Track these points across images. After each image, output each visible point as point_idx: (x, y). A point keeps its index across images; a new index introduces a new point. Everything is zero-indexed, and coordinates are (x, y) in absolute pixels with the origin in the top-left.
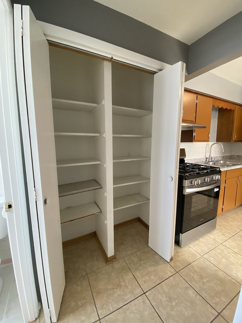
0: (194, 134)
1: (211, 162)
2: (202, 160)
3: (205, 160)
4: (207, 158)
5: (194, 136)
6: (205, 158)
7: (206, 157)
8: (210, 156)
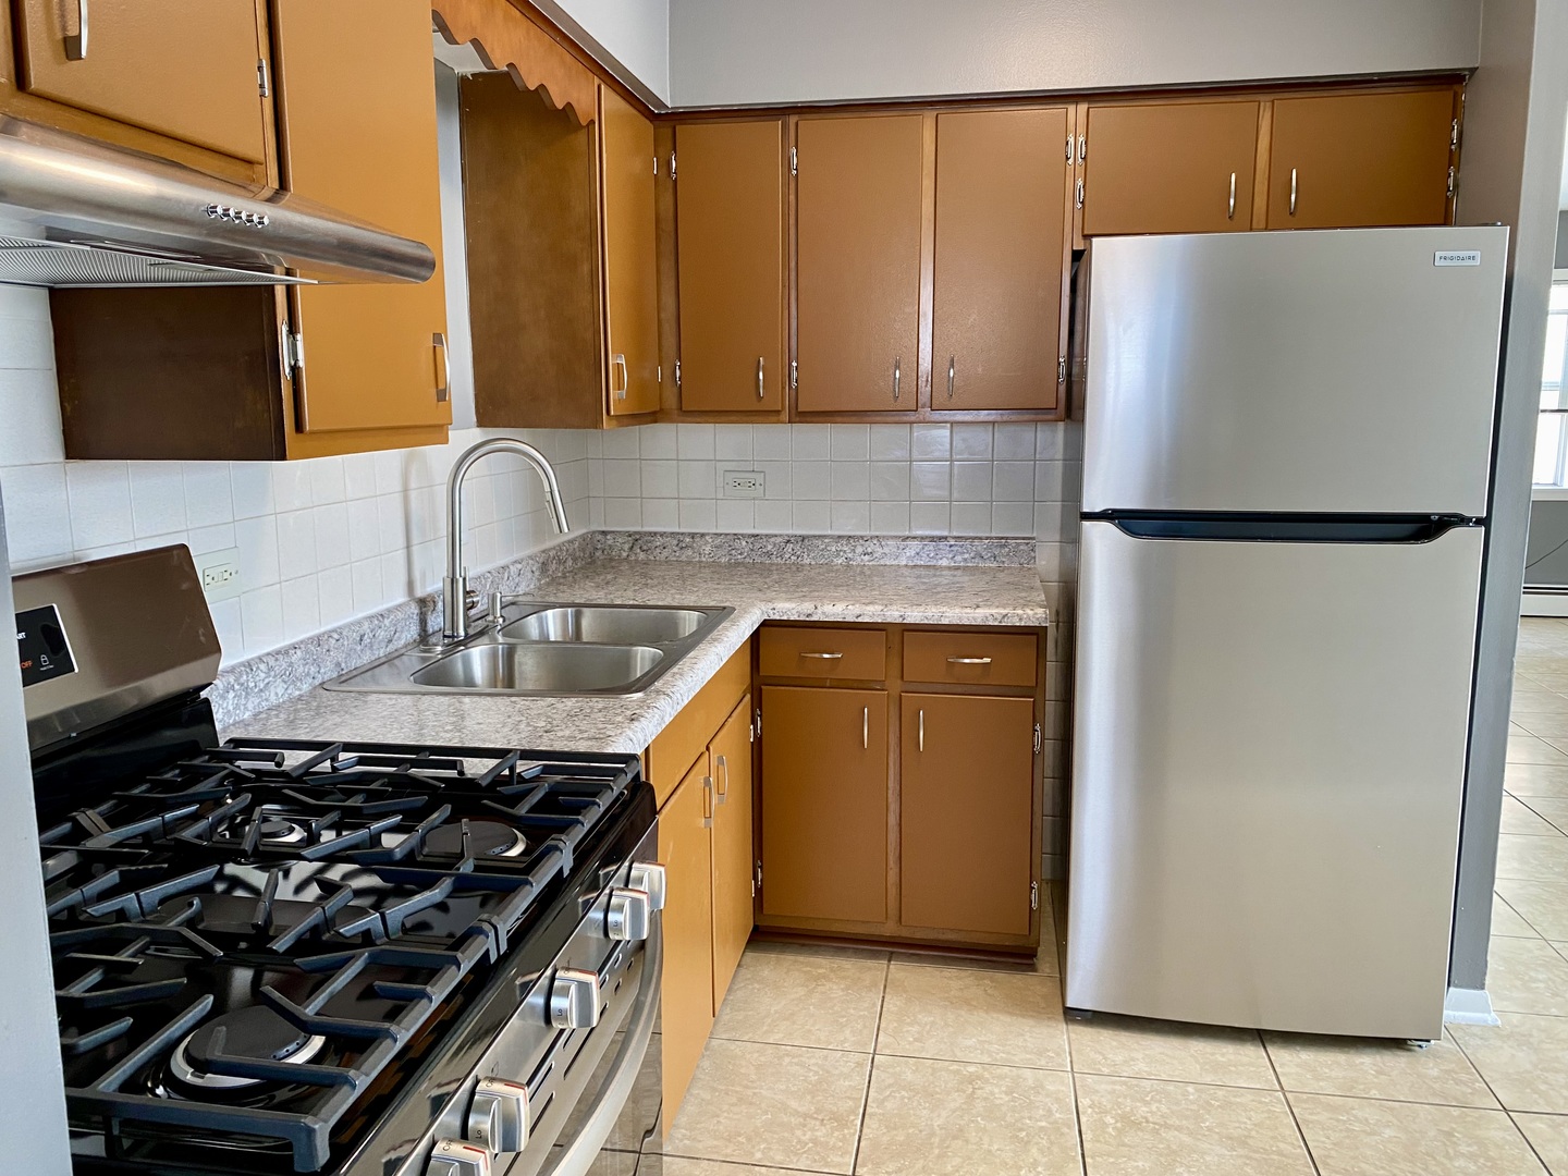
0: (295, 351)
1: (469, 639)
2: (381, 634)
3: (412, 632)
4: (422, 602)
5: (295, 369)
6: (414, 610)
7: (419, 593)
8: (453, 581)
